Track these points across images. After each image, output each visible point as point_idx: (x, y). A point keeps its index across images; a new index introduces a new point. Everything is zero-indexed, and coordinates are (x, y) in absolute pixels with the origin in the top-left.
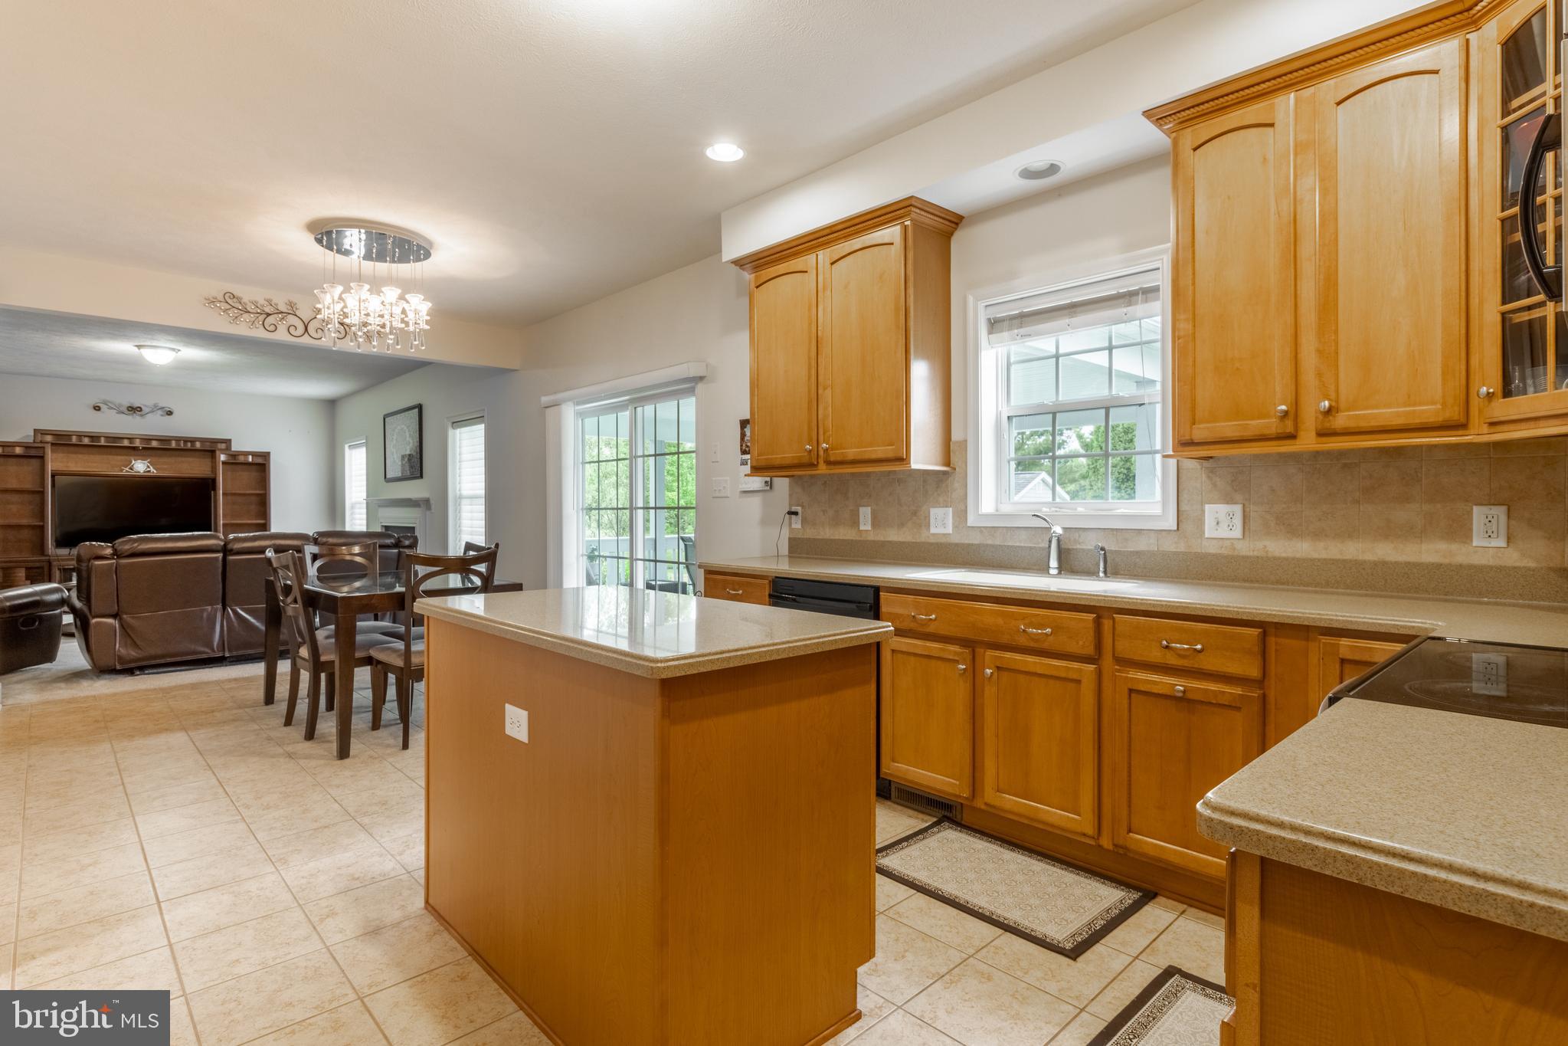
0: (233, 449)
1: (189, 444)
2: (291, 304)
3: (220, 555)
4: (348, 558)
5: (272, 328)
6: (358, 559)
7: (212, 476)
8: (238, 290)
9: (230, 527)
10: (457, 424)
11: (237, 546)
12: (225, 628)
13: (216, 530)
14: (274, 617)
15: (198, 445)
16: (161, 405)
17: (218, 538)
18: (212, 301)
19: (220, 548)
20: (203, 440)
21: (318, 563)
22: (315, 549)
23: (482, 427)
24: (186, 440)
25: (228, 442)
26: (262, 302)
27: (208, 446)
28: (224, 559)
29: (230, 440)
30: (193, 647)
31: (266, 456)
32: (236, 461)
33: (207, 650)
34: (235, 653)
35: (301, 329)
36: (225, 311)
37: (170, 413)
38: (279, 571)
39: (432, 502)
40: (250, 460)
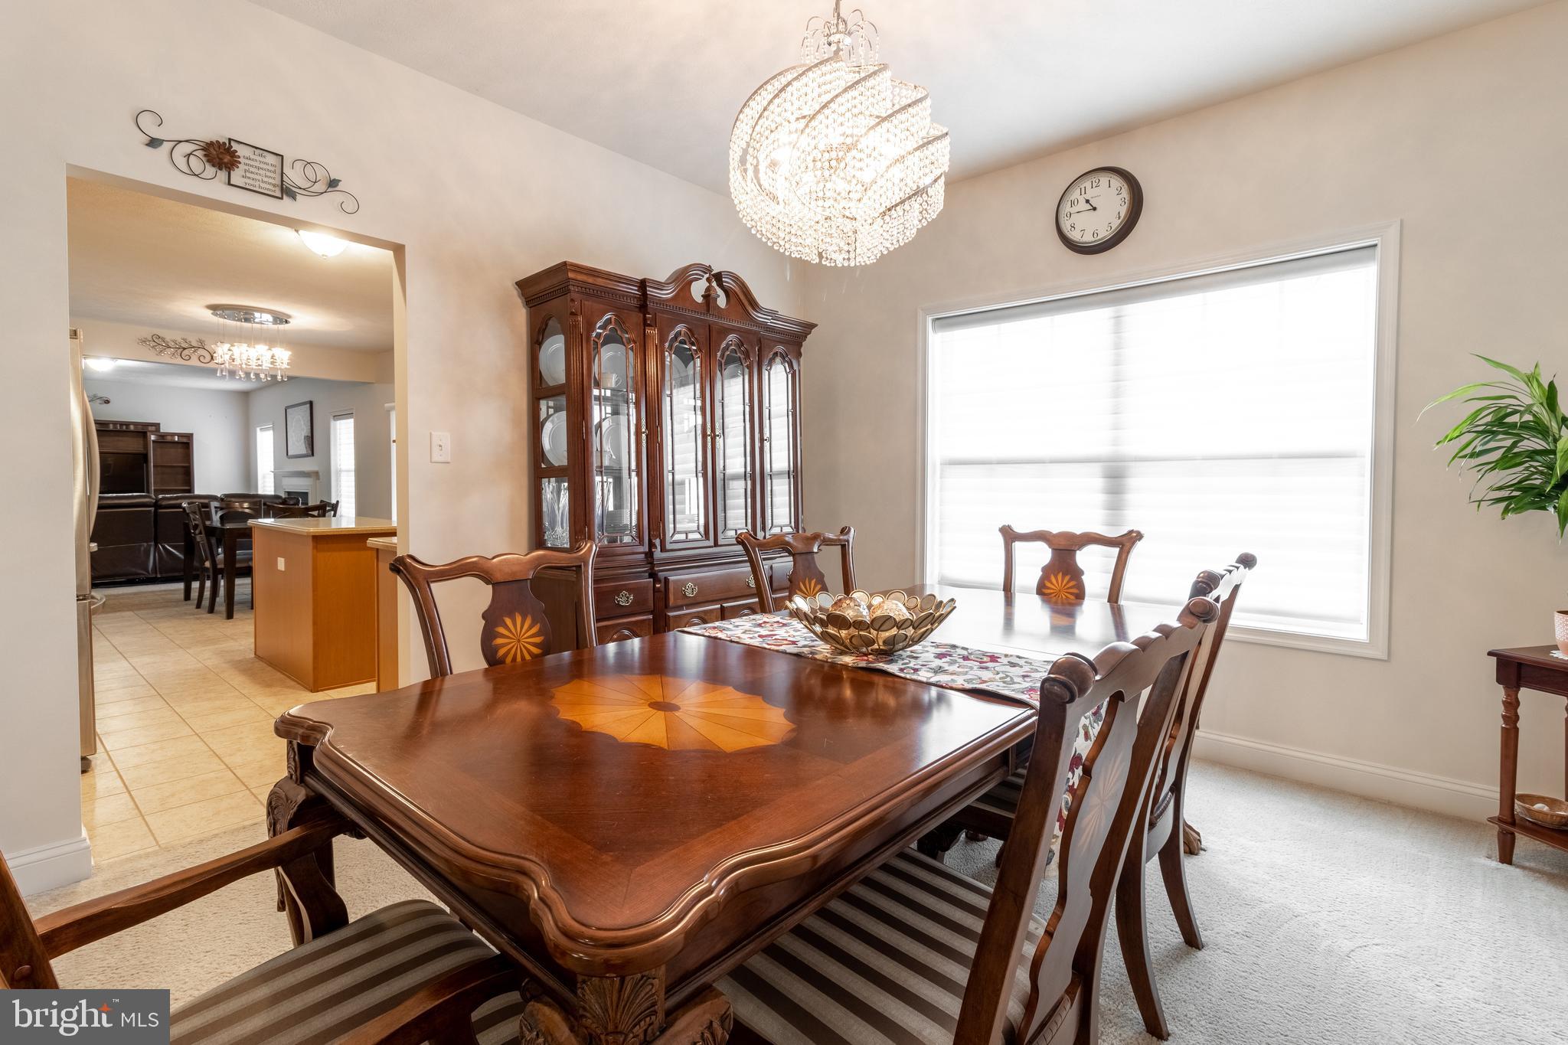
0: (162, 431)
1: (124, 427)
2: (201, 341)
3: (152, 509)
4: (240, 510)
5: (187, 358)
6: (247, 511)
7: (145, 452)
8: (162, 333)
9: (157, 492)
10: (337, 417)
11: (165, 503)
12: (157, 558)
13: (148, 492)
14: (190, 548)
15: (132, 427)
16: (100, 395)
17: (150, 497)
18: (144, 341)
19: (152, 504)
20: (136, 424)
21: (220, 513)
22: (216, 504)
23: (352, 420)
24: (122, 424)
25: (157, 425)
26: (179, 340)
27: (140, 429)
28: (155, 511)
29: (159, 424)
30: (134, 570)
31: (190, 436)
32: (164, 440)
33: (144, 573)
34: (164, 575)
35: (208, 358)
36: (153, 347)
37: (107, 402)
38: (191, 515)
39: (320, 474)
40: (176, 439)
